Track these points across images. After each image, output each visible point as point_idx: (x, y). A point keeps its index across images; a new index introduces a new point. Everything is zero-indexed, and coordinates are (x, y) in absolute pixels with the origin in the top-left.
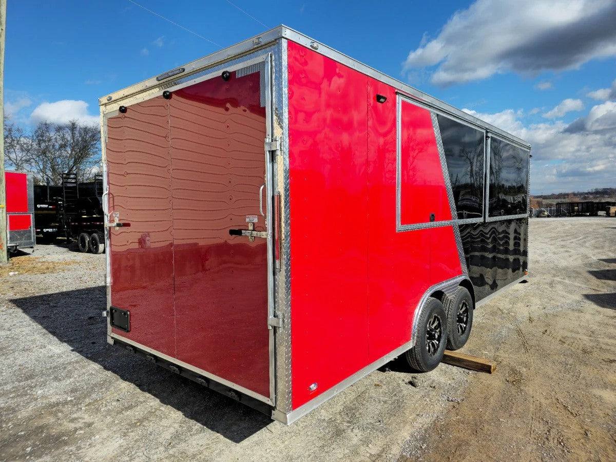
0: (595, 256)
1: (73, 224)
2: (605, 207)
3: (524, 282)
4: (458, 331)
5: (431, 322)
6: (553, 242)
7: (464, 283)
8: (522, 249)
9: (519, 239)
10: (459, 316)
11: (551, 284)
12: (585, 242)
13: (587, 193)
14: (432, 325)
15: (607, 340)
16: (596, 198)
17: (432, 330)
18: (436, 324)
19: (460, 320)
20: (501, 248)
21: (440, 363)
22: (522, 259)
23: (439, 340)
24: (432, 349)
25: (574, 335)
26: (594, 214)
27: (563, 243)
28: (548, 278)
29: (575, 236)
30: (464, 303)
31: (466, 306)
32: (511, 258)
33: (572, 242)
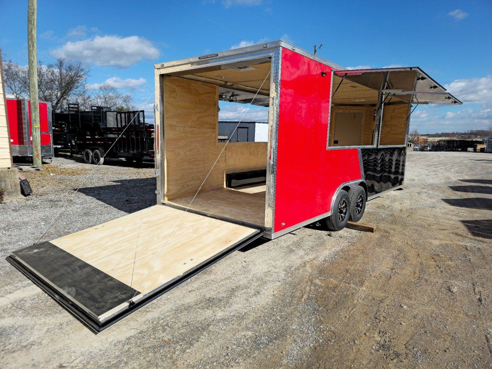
0: (455, 178)
1: (78, 142)
2: (473, 144)
3: (400, 189)
4: (357, 212)
5: (342, 204)
6: (427, 168)
7: (362, 184)
8: (400, 171)
9: (399, 165)
10: (357, 203)
11: (419, 193)
12: (451, 169)
13: (463, 134)
14: (342, 205)
15: (445, 221)
16: (469, 138)
17: (342, 208)
18: (344, 205)
19: (358, 206)
20: (387, 170)
21: (345, 228)
22: (400, 177)
23: (345, 214)
24: (341, 219)
25: (425, 218)
26: (464, 150)
27: (434, 169)
28: (418, 189)
29: (445, 164)
30: (361, 196)
31: (362, 198)
32: (393, 176)
33: (442, 169)
